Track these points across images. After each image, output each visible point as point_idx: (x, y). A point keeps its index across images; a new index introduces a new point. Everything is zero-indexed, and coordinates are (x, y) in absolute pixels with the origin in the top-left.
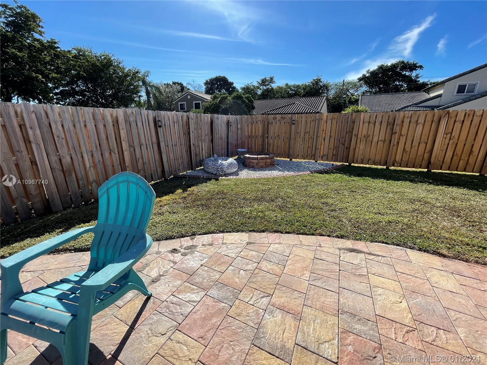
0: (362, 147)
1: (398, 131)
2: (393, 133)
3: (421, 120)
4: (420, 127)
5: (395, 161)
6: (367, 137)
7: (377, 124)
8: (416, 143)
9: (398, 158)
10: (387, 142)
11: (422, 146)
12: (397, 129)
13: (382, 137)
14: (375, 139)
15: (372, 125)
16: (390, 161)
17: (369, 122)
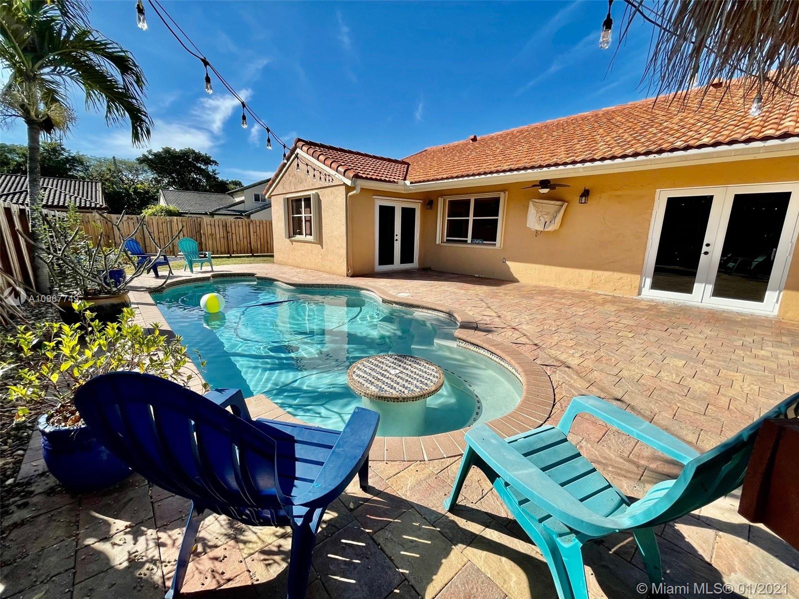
0: (210, 242)
1: (230, 231)
2: (228, 232)
3: (240, 225)
4: (241, 228)
5: (233, 250)
6: (212, 235)
7: (216, 226)
8: (242, 238)
9: (235, 249)
10: (226, 238)
11: (245, 240)
12: (229, 229)
13: (222, 235)
14: (218, 236)
15: (213, 227)
16: (231, 251)
17: (211, 225)
